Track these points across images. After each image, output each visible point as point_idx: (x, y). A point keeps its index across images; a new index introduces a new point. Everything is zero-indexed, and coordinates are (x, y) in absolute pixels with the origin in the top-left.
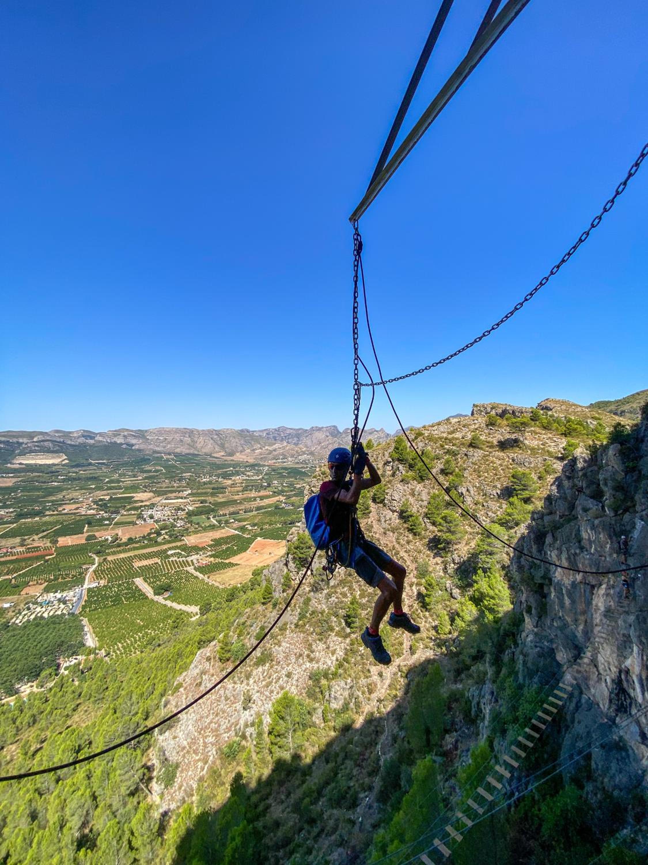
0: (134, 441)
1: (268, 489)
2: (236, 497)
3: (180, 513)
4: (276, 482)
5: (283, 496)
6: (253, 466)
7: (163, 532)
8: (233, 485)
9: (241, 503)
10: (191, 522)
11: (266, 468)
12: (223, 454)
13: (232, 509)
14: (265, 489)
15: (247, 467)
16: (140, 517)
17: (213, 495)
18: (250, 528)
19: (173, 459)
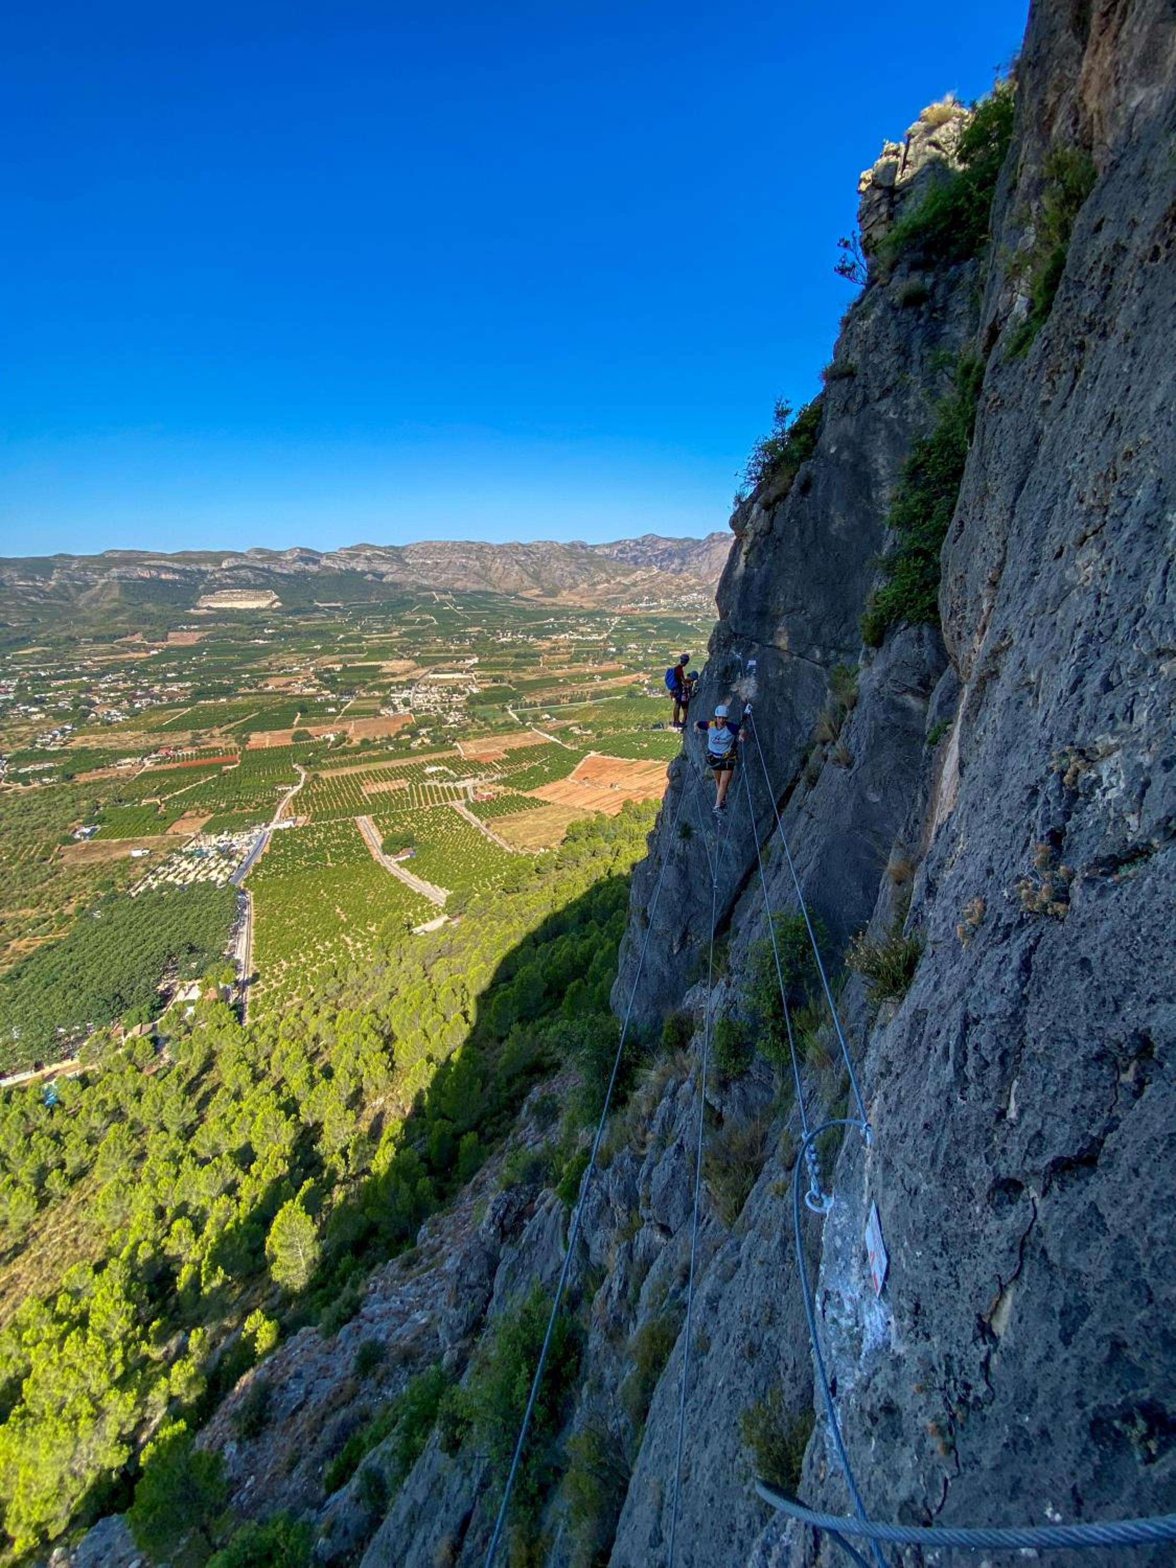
0: (384, 568)
1: (618, 658)
2: (557, 673)
3: (456, 698)
4: (633, 646)
5: (646, 672)
6: (591, 615)
7: (423, 731)
8: (552, 651)
9: (565, 684)
10: (472, 716)
11: (616, 620)
12: (537, 592)
13: (547, 695)
14: (612, 659)
15: (580, 616)
16: (386, 702)
17: (516, 667)
18: (578, 732)
19: (451, 602)
